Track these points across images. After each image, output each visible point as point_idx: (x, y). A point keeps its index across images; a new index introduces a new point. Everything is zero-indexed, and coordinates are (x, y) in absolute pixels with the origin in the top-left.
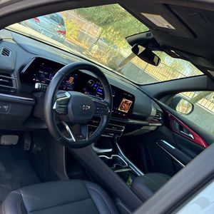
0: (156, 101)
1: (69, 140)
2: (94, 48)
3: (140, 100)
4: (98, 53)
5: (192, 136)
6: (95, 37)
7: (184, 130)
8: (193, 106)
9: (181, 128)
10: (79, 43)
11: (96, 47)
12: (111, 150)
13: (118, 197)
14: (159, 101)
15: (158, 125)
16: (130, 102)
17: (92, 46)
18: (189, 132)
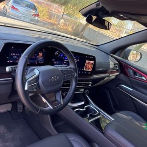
0: (112, 56)
1: (47, 109)
2: (61, 22)
3: (100, 58)
4: (65, 25)
5: (144, 78)
6: (60, 15)
7: (137, 74)
8: (141, 54)
9: (135, 73)
10: (50, 21)
11: (62, 21)
12: (83, 103)
13: (95, 142)
14: (114, 56)
15: (116, 74)
16: (92, 62)
17: (60, 21)
18: (141, 76)
